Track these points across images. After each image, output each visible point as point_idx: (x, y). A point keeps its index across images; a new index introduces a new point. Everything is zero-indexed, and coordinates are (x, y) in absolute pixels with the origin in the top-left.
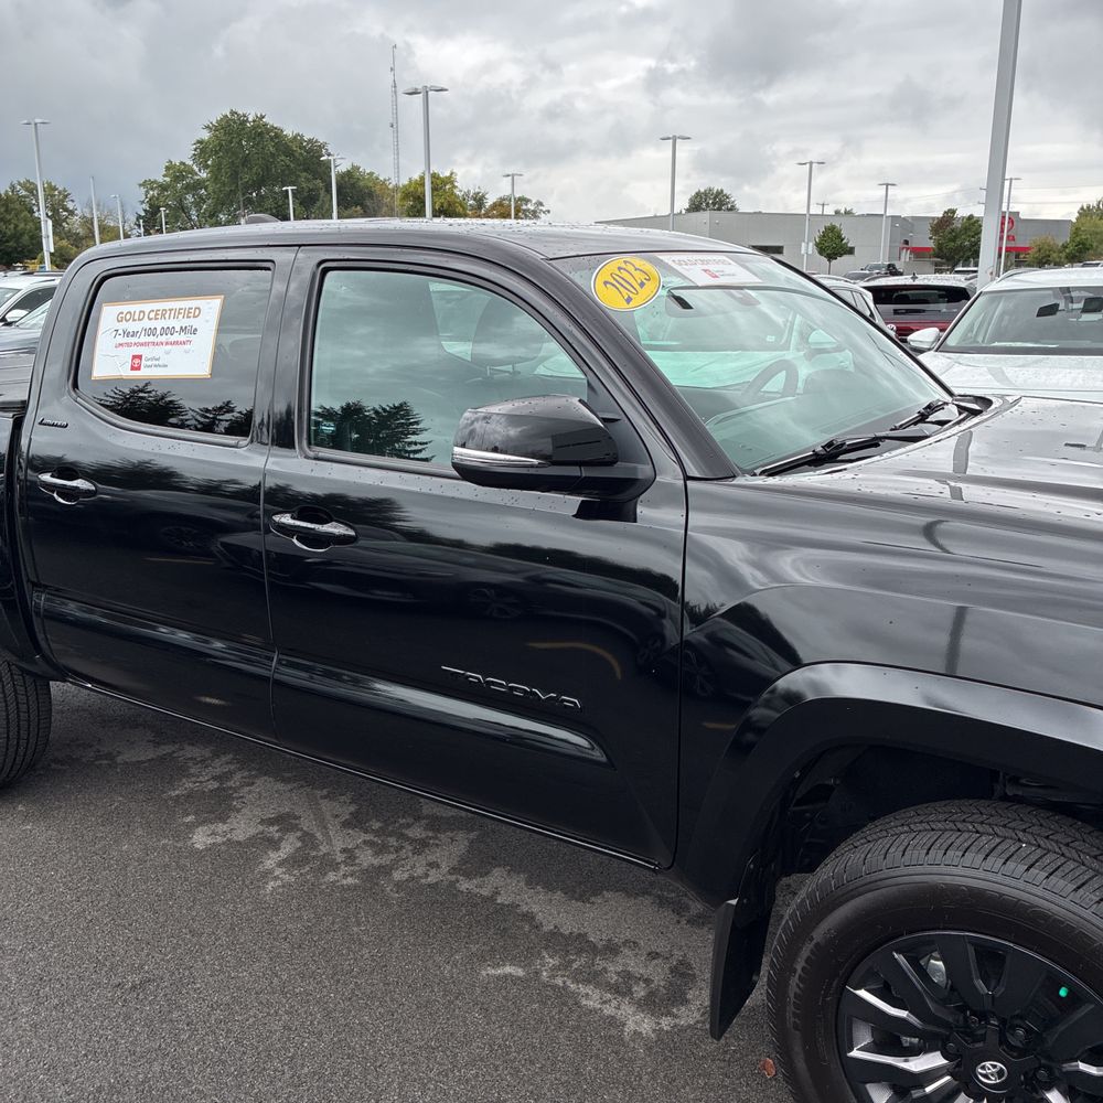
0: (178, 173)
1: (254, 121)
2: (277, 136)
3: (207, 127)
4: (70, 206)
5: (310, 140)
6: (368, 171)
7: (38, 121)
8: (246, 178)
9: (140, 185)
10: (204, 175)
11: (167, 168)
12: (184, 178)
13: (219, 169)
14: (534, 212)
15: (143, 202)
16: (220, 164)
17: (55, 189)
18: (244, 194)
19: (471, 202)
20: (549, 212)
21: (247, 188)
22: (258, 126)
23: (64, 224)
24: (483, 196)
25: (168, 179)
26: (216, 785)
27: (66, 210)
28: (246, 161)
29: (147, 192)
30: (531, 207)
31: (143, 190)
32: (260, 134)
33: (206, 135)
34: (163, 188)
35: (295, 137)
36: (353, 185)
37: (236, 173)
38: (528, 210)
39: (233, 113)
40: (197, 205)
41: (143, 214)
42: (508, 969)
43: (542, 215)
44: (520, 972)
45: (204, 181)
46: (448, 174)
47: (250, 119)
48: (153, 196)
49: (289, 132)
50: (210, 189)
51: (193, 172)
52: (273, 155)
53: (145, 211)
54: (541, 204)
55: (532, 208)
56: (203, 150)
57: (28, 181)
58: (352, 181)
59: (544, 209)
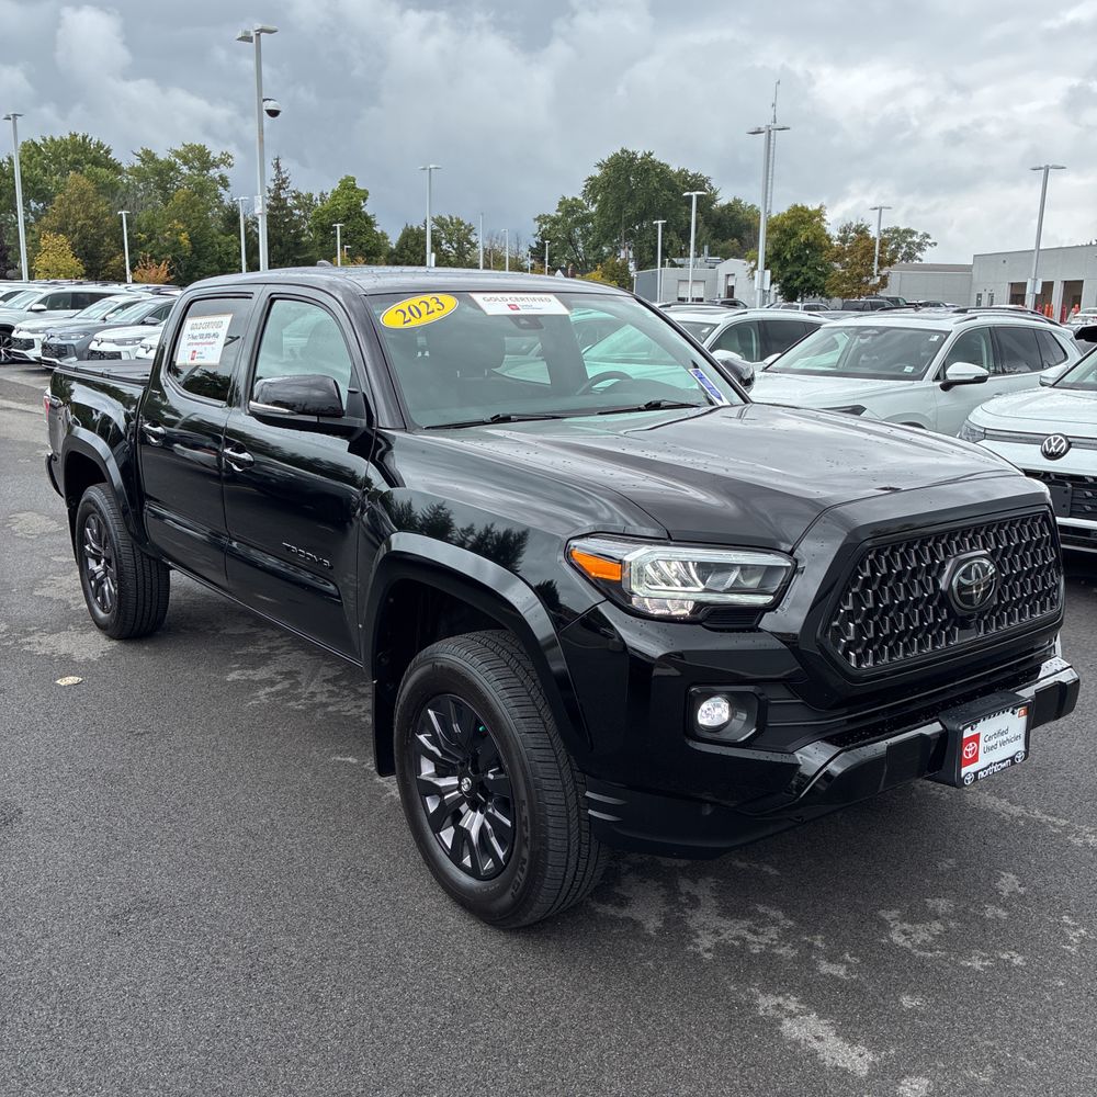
0: (569, 207)
1: (642, 158)
2: (662, 171)
3: (599, 165)
4: (473, 239)
5: (694, 175)
6: (749, 205)
7: (431, 166)
8: (630, 212)
9: (535, 220)
10: (593, 209)
11: (561, 204)
12: (574, 212)
13: (606, 204)
14: (920, 244)
15: (536, 235)
16: (607, 199)
17: (462, 224)
18: (626, 228)
19: (853, 234)
20: (935, 244)
21: (629, 222)
22: (645, 163)
23: (467, 256)
24: (866, 228)
25: (560, 214)
26: (267, 651)
27: (469, 242)
28: (631, 196)
29: (541, 226)
30: (916, 239)
31: (537, 224)
32: (647, 171)
33: (597, 173)
34: (555, 221)
35: (680, 173)
36: (732, 218)
37: (621, 207)
38: (913, 243)
39: (623, 151)
40: (584, 237)
41: (535, 246)
42: (350, 759)
43: (928, 248)
44: (355, 761)
45: (592, 215)
46: (817, 207)
47: (639, 157)
48: (545, 230)
49: (674, 168)
50: (596, 222)
51: (583, 207)
52: (656, 190)
53: (537, 243)
54: (928, 236)
55: (918, 241)
56: (593, 186)
57: (440, 217)
58: (732, 214)
59: (930, 241)
